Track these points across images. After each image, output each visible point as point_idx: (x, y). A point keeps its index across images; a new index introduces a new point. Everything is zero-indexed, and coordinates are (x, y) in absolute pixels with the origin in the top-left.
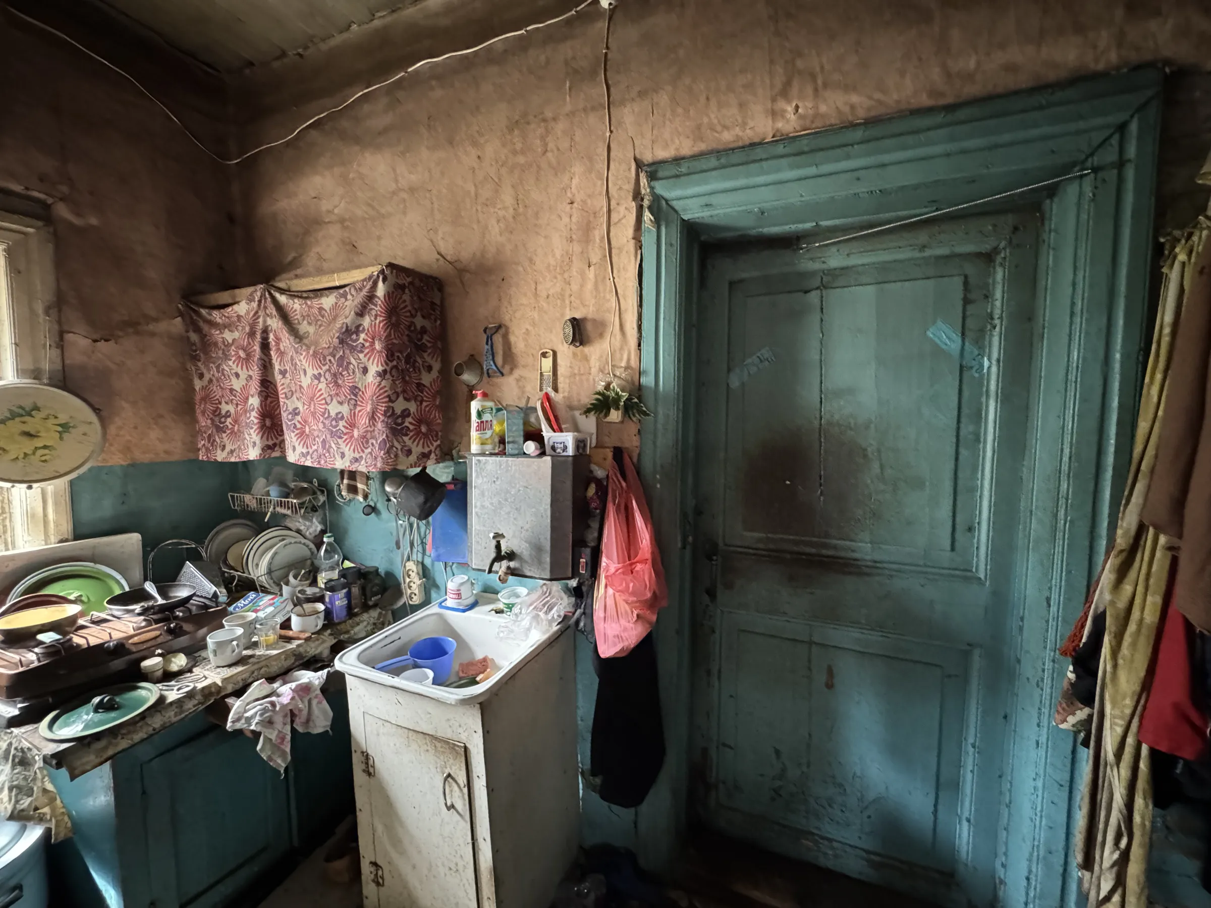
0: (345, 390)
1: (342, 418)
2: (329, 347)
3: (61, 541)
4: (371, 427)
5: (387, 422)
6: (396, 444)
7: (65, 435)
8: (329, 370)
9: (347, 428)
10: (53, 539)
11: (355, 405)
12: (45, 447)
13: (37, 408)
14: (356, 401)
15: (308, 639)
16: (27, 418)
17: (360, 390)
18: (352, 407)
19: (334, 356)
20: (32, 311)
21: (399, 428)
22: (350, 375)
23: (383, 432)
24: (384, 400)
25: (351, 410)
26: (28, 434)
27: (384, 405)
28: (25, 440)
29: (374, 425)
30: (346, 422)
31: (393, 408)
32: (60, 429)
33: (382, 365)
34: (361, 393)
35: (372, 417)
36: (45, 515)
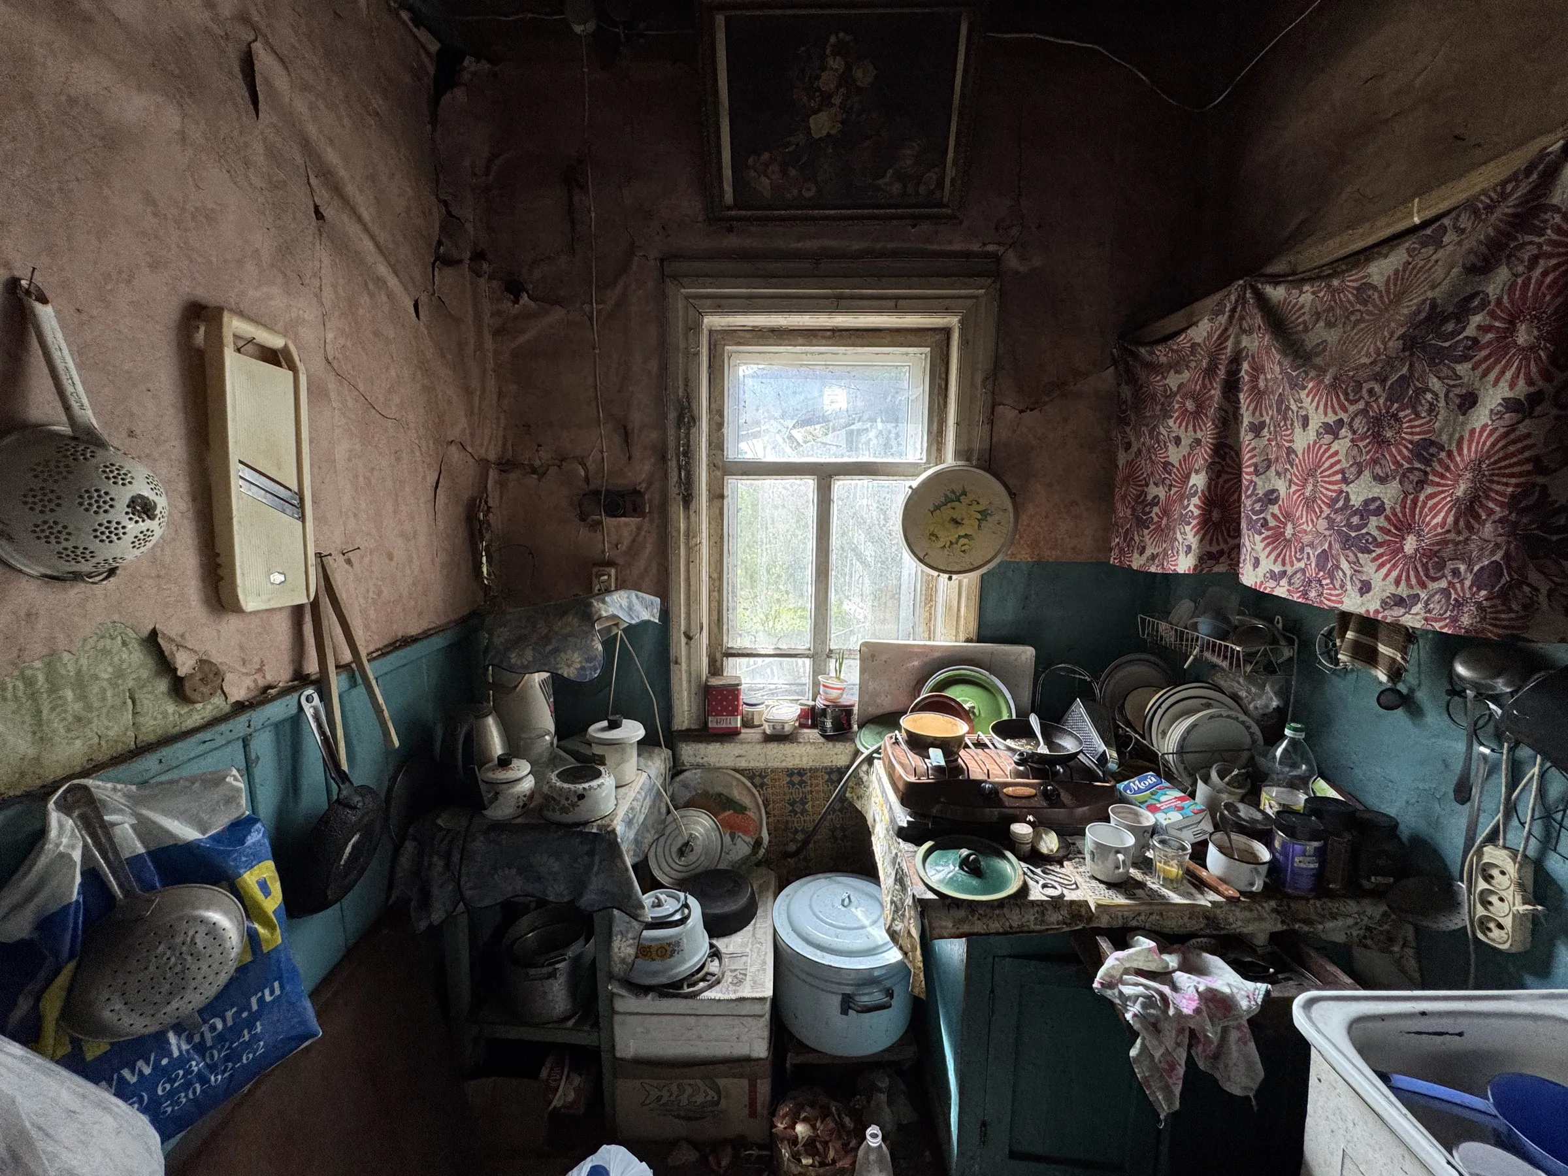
0: (1400, 453)
1: (1380, 510)
2: (1373, 363)
3: (967, 640)
4: (1459, 533)
5: (1515, 525)
6: (1534, 576)
7: (984, 524)
8: (1364, 412)
9: (1388, 532)
10: (962, 637)
11: (1421, 484)
12: (966, 536)
13: (964, 493)
14: (1426, 473)
15: (1230, 900)
16: (955, 504)
17: (1442, 448)
18: (1410, 488)
19: (1383, 381)
20: (973, 385)
21: (1554, 538)
22: (1418, 416)
23: (1498, 546)
24: (1516, 469)
25: (1406, 494)
26: (956, 522)
27: (1513, 481)
28: (951, 526)
29: (1470, 528)
30: (1387, 518)
31: (1544, 488)
32: (979, 516)
33: (1530, 382)
34: (1443, 455)
35: (1469, 511)
36: (959, 610)
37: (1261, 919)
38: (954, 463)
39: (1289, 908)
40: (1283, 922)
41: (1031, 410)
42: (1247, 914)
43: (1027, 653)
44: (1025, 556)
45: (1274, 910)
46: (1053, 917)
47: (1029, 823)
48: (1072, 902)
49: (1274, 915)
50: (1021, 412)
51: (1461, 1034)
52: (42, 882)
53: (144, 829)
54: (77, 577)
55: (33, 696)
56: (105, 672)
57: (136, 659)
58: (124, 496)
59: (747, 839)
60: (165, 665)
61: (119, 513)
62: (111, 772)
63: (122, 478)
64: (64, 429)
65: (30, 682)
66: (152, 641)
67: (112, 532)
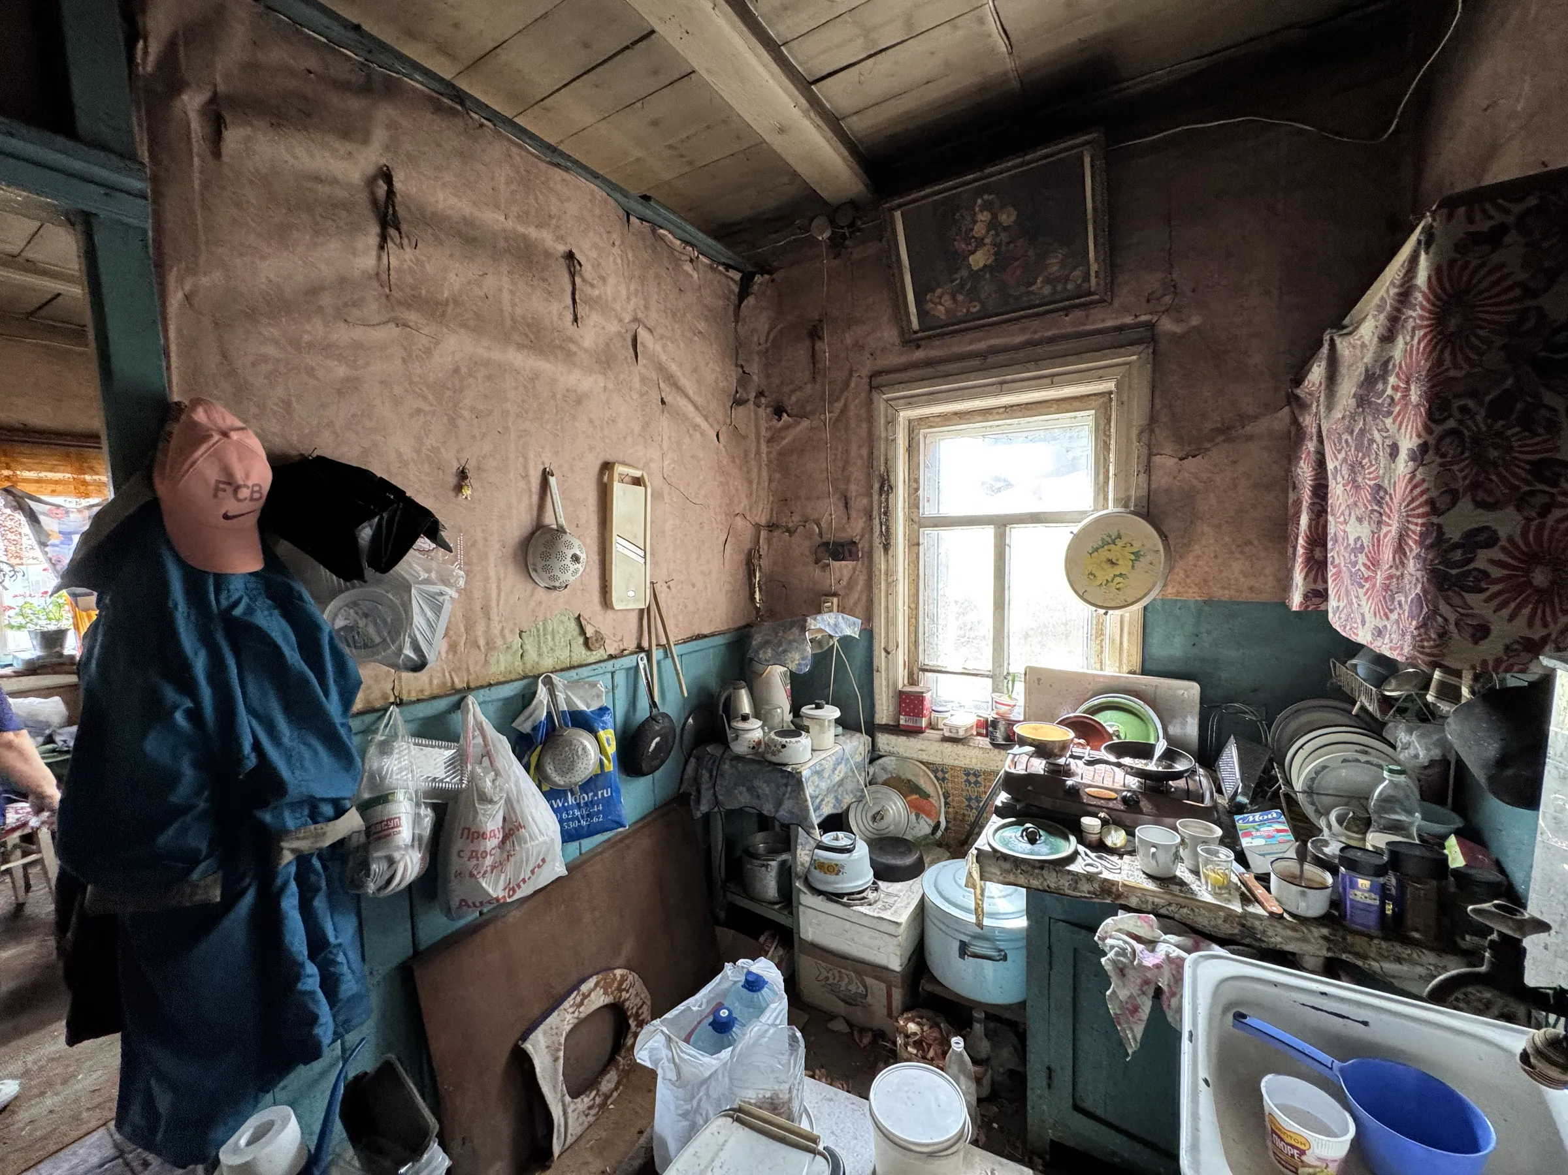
0: (1366, 494)
1: (1362, 549)
2: (1343, 418)
3: (1130, 672)
4: (1397, 569)
5: (1425, 560)
6: (1444, 608)
7: (1137, 564)
8: (1345, 460)
9: (1368, 568)
10: (1125, 669)
11: (1379, 523)
12: (1121, 575)
13: (1119, 537)
14: (1381, 514)
15: (1272, 914)
16: (1112, 547)
17: (1386, 492)
18: (1374, 526)
19: (1352, 433)
20: (1129, 440)
21: (1454, 572)
22: (1372, 465)
23: (1417, 579)
24: (1420, 511)
25: (1373, 532)
26: (1112, 563)
27: (1420, 521)
28: (1107, 566)
29: (1402, 563)
30: (1367, 555)
31: (1439, 527)
32: (1133, 557)
33: (1419, 436)
34: (1387, 497)
35: (1400, 549)
36: (1121, 643)
37: (1304, 940)
38: (1116, 510)
39: (1344, 939)
40: (1329, 949)
41: (1194, 456)
42: (1290, 933)
43: (1191, 690)
44: (1192, 595)
45: (1324, 938)
46: (1085, 887)
47: (1100, 818)
48: (1105, 880)
49: (1322, 941)
50: (1181, 459)
51: (1365, 1023)
52: (534, 711)
53: (568, 701)
54: (555, 588)
55: (539, 636)
56: (562, 630)
57: (573, 625)
58: (570, 553)
59: (930, 821)
60: (583, 632)
61: (568, 561)
62: (559, 674)
63: (569, 545)
64: (555, 527)
65: (538, 630)
66: (578, 619)
67: (564, 569)
